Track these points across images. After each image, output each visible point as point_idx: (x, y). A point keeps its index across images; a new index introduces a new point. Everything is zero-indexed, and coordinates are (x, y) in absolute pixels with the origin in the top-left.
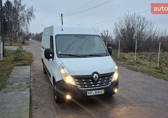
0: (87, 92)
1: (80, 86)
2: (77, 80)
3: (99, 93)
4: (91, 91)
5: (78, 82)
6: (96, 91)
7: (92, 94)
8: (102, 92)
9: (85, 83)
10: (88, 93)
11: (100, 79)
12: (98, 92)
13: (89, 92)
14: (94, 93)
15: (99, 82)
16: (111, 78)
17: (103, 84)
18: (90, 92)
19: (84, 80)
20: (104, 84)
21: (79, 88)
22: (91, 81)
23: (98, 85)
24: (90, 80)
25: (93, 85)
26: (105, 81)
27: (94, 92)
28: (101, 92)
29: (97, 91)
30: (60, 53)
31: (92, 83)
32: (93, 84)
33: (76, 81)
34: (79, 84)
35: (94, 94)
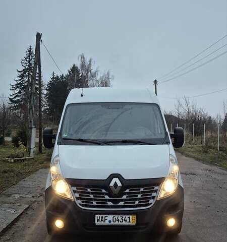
0: (95, 217)
1: (81, 203)
2: (75, 189)
3: (124, 223)
4: (104, 216)
5: (78, 192)
6: (116, 216)
7: (107, 223)
8: (131, 221)
9: (92, 196)
10: (98, 220)
11: (127, 191)
12: (120, 218)
13: (98, 216)
14: (110, 221)
15: (125, 197)
16: (156, 191)
17: (134, 203)
18: (101, 216)
19: (89, 190)
20: (137, 203)
21: (79, 206)
22: (106, 194)
23: (121, 203)
24: (104, 191)
25: (110, 204)
26: (139, 196)
27: (110, 218)
28: (128, 220)
29: (119, 216)
30: (64, 136)
31: (107, 197)
32: (109, 200)
33: (75, 192)
34: (78, 196)
35: (112, 223)
